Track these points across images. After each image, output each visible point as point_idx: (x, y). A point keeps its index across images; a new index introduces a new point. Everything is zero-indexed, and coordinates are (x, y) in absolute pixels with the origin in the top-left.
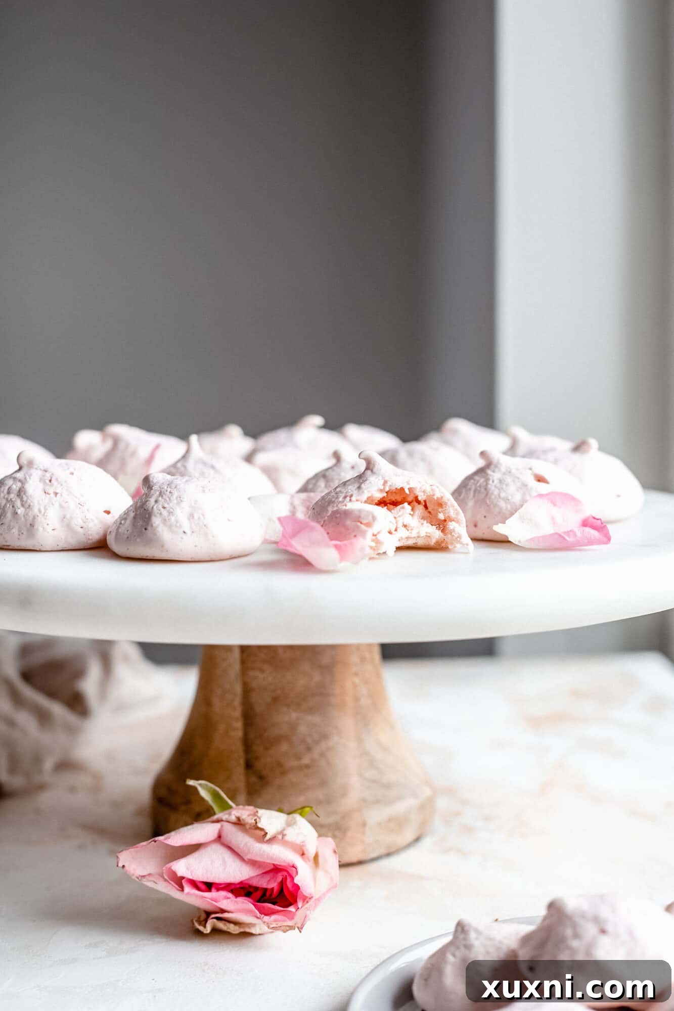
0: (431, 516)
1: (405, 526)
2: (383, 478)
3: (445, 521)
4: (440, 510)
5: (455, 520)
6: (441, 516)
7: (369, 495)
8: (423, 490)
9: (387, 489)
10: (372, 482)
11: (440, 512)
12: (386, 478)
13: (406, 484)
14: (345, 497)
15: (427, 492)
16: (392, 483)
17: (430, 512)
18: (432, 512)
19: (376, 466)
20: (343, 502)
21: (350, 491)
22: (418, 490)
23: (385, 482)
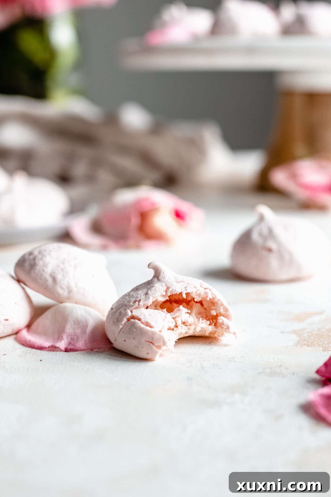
0: (206, 311)
1: (184, 323)
2: (166, 285)
3: (217, 315)
4: (213, 308)
5: (225, 315)
6: (214, 313)
7: (154, 300)
8: (198, 294)
9: (169, 294)
10: (157, 289)
11: (213, 310)
12: (169, 285)
13: (184, 289)
14: (135, 302)
15: (201, 295)
16: (173, 289)
17: (205, 309)
18: (207, 308)
19: (161, 274)
20: (133, 306)
21: (139, 296)
22: (194, 294)
23: (168, 288)
